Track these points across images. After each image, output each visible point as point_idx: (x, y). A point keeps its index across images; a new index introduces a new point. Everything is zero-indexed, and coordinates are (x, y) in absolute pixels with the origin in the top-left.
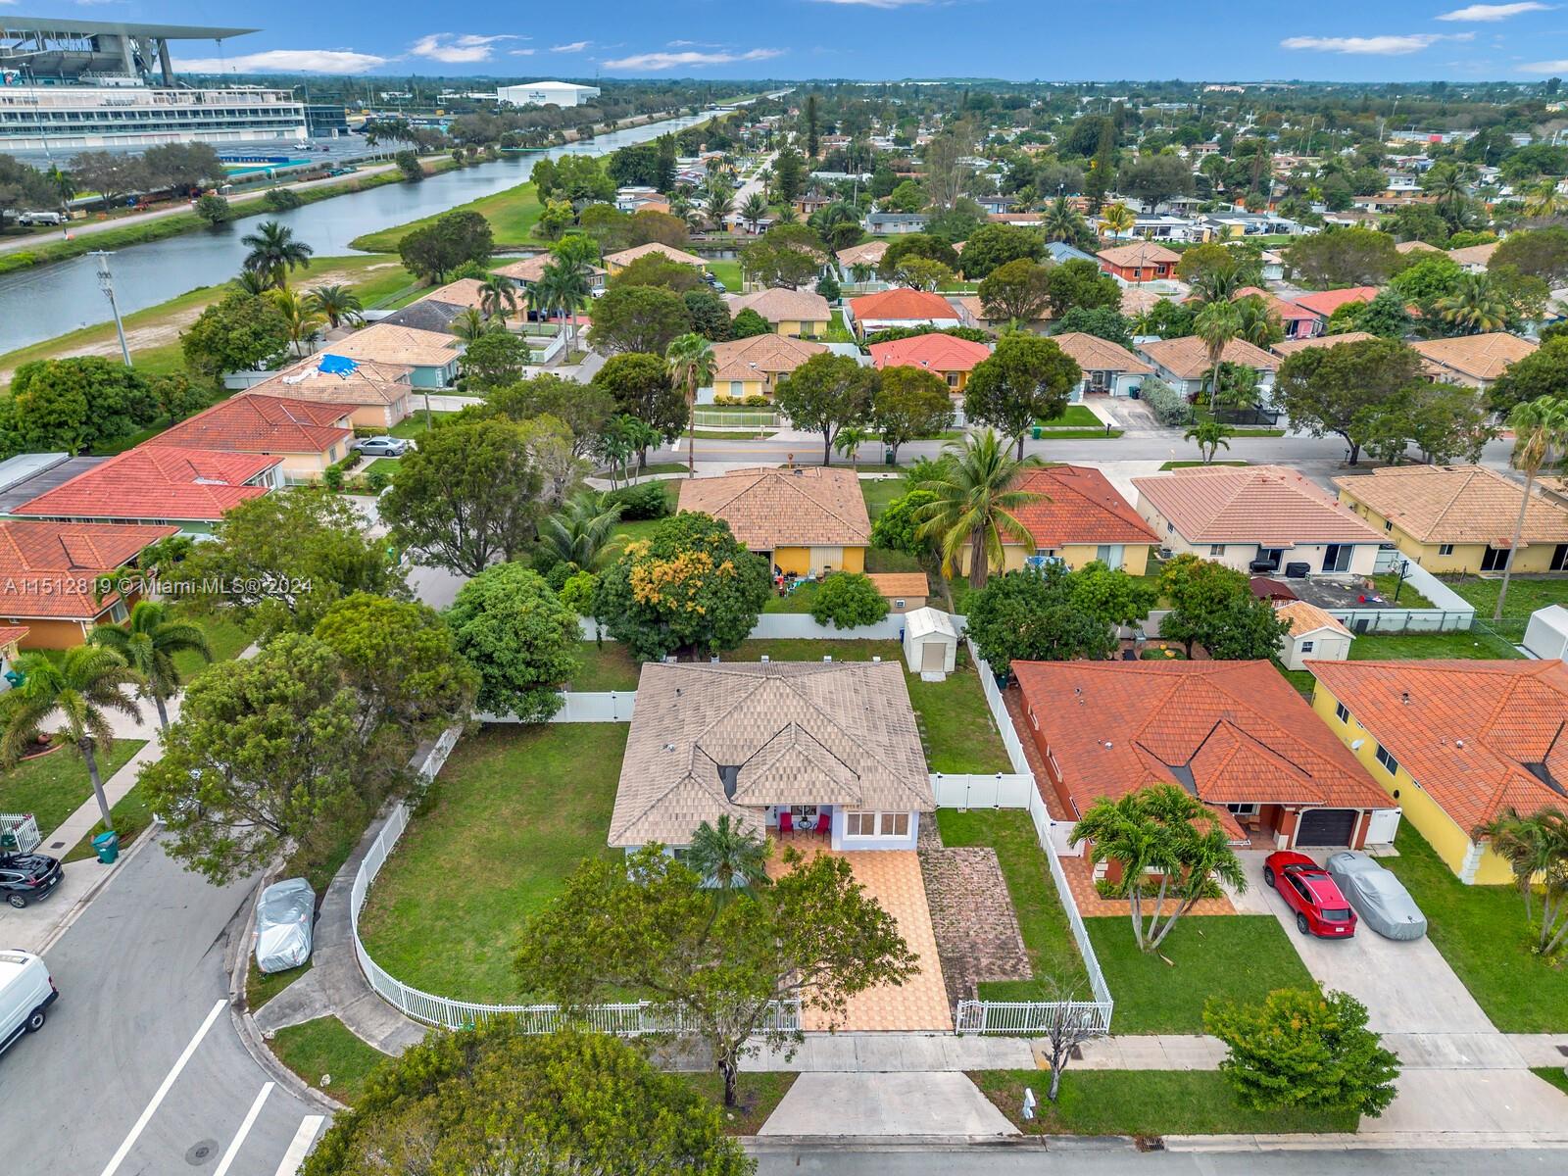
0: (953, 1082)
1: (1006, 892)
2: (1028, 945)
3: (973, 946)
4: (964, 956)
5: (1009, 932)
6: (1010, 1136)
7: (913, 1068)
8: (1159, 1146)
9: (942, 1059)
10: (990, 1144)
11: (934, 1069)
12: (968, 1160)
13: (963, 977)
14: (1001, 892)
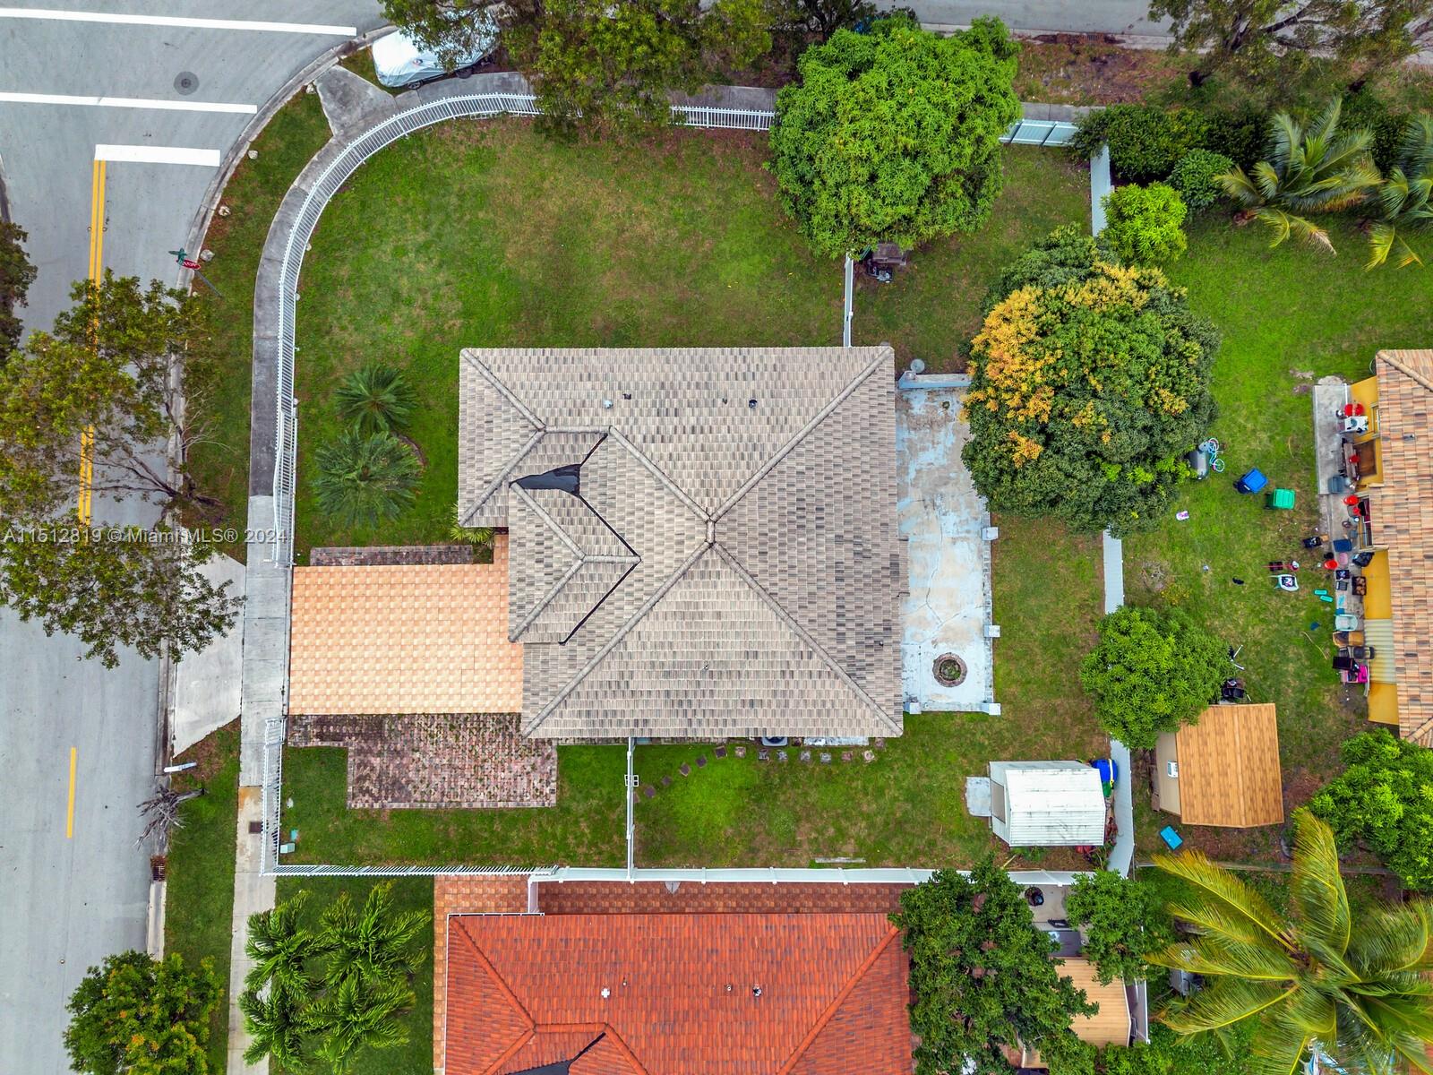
0: (231, 704)
1: (478, 805)
2: (396, 813)
3: (397, 753)
4: (384, 740)
5: (417, 796)
6: (172, 746)
7: (248, 670)
8: (157, 876)
9: (255, 699)
10: (166, 726)
11: (246, 690)
12: (150, 706)
13: (357, 735)
14: (481, 800)
